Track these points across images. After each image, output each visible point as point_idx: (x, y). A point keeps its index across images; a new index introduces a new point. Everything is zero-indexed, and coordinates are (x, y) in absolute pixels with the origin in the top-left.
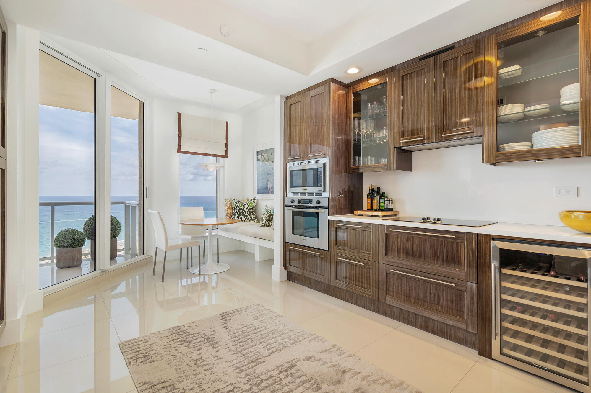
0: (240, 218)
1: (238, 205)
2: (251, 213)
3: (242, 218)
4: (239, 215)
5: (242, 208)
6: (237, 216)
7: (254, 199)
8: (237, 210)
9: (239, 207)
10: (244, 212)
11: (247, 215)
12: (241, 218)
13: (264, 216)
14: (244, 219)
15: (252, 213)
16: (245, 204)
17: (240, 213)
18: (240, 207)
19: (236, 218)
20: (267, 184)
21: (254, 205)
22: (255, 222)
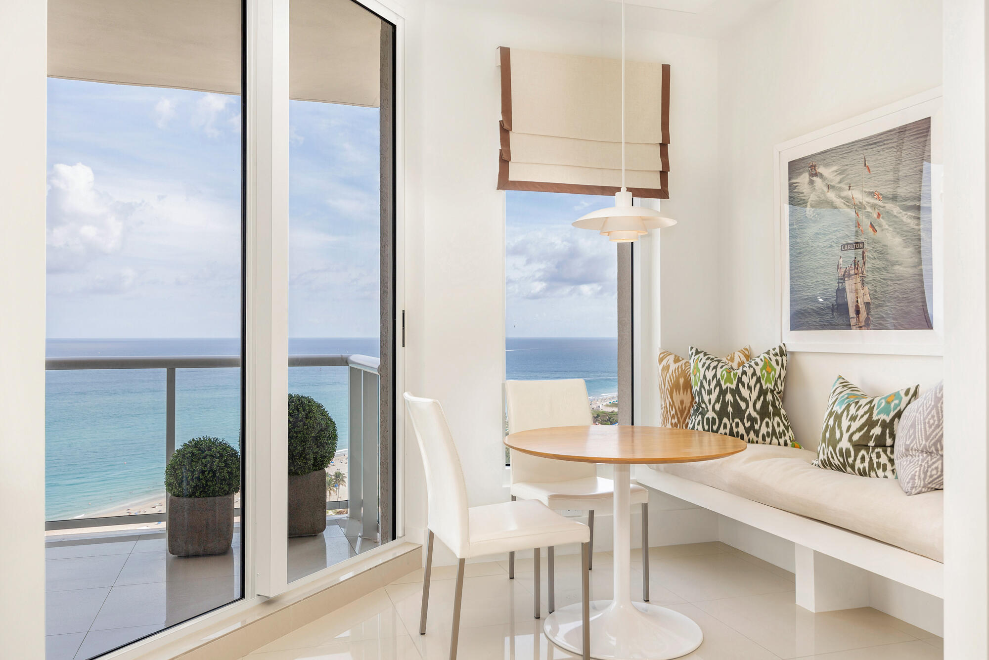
0: (725, 427)
1: (715, 376)
2: (771, 408)
3: (734, 425)
4: (722, 413)
5: (734, 387)
6: (713, 419)
7: (777, 351)
8: (710, 393)
9: (718, 384)
10: (743, 405)
11: (754, 414)
12: (728, 427)
13: (840, 427)
14: (742, 430)
15: (774, 406)
16: (744, 373)
17: (724, 405)
18: (722, 383)
19: (708, 423)
20: (841, 291)
21: (780, 376)
22: (786, 444)
